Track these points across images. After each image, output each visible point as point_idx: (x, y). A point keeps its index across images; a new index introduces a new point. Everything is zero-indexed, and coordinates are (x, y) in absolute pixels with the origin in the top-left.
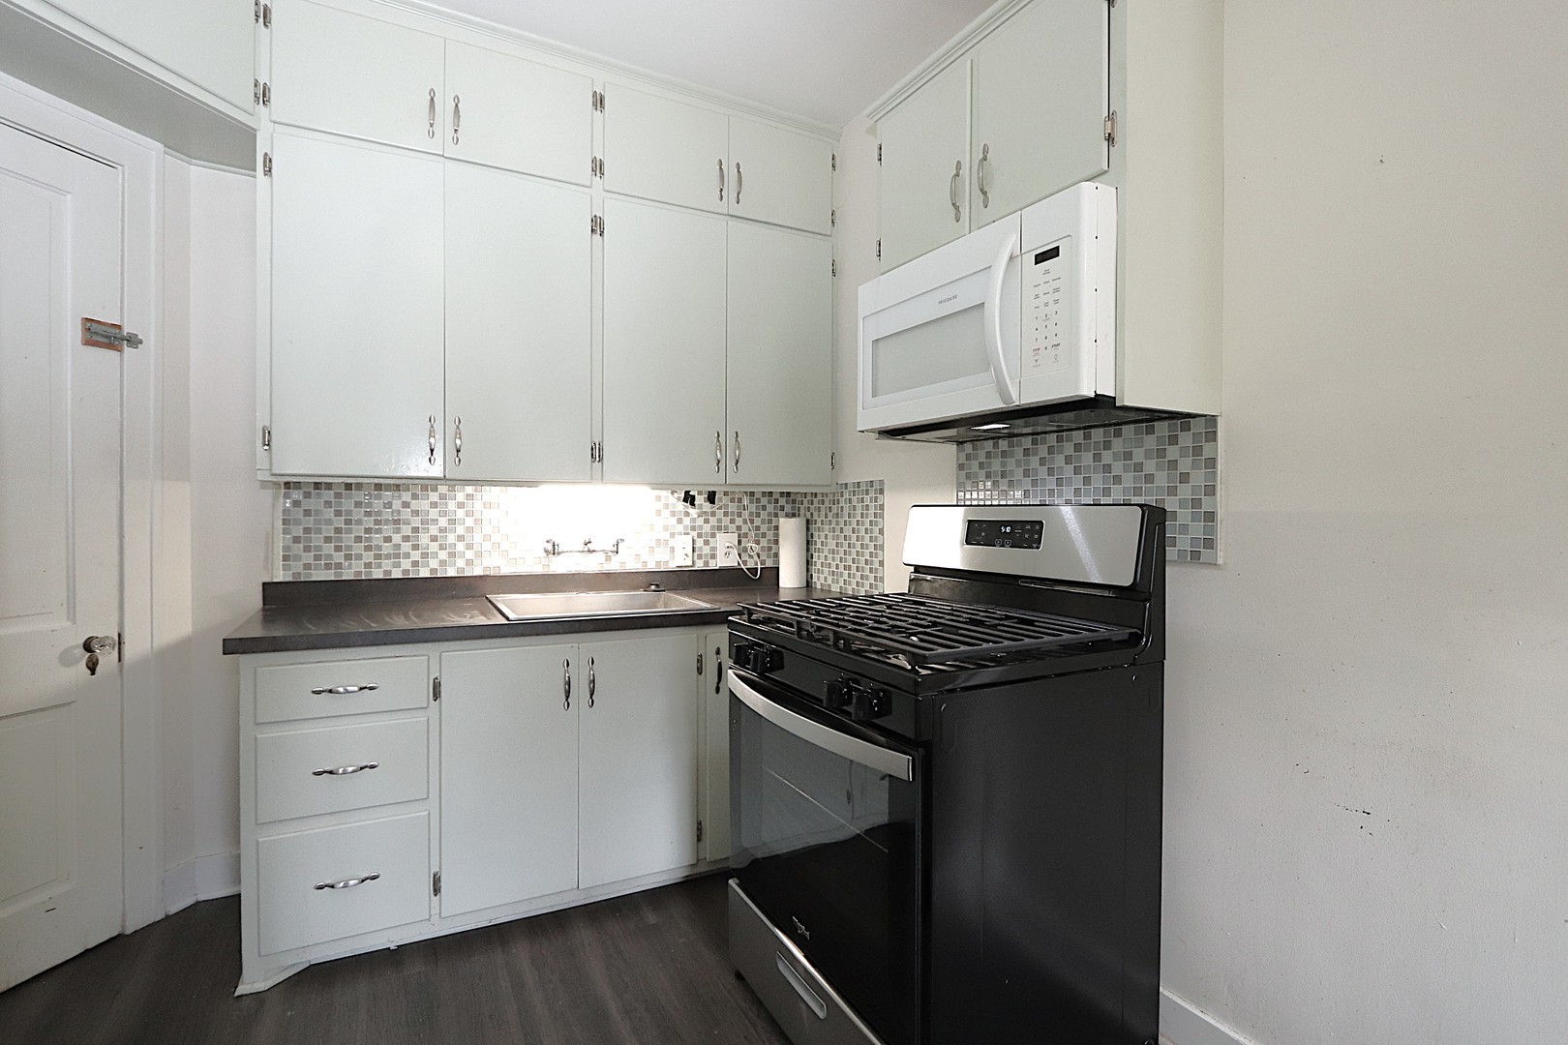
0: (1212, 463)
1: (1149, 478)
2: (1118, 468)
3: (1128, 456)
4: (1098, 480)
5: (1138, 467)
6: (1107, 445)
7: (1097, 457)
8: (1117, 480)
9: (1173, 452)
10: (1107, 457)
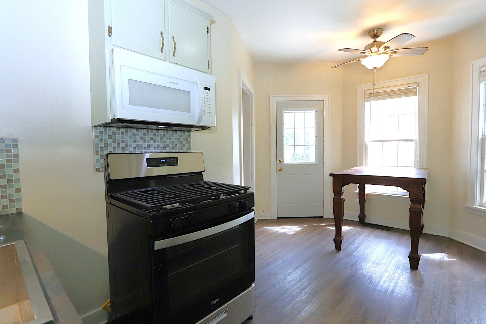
0: (190, 142)
1: (176, 145)
2: (167, 142)
3: (170, 139)
4: (161, 145)
5: (173, 142)
6: (164, 136)
7: (161, 139)
8: (168, 145)
9: (181, 139)
10: (164, 139)
